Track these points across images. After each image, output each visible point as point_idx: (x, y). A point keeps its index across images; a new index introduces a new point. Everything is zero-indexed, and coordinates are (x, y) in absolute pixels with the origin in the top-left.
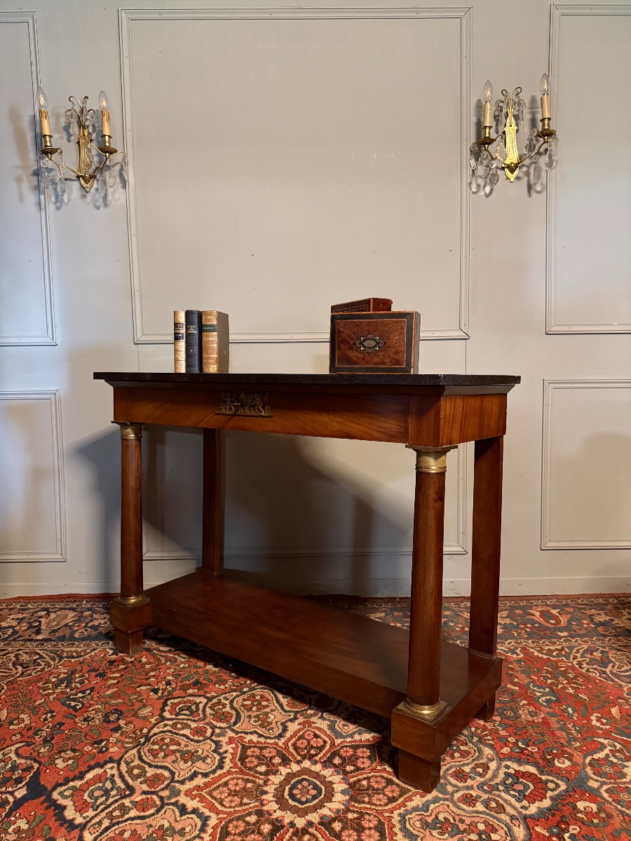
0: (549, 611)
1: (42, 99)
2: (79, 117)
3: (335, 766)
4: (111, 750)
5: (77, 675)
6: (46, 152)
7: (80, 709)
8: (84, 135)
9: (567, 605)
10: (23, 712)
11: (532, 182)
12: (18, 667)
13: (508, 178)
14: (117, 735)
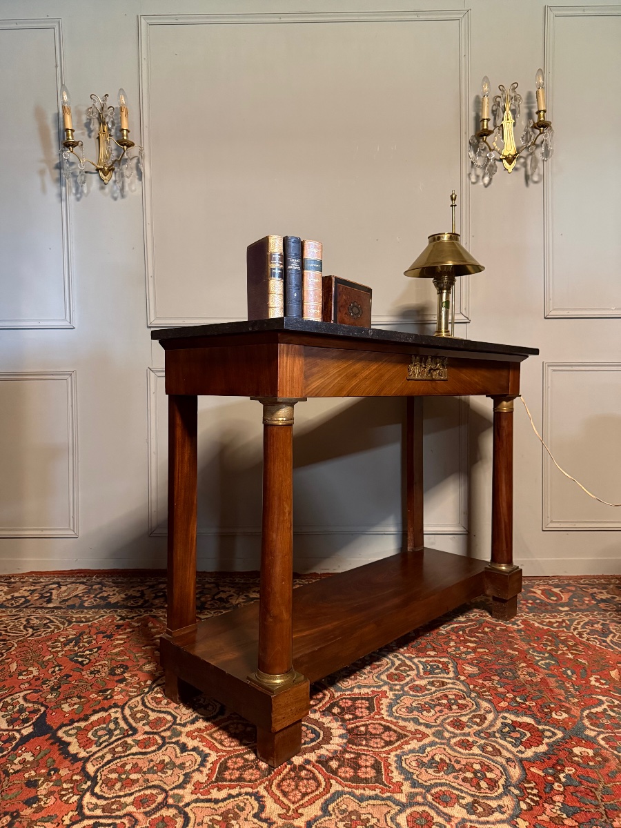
0: (550, 590)
1: (65, 96)
2: (99, 114)
3: (334, 714)
4: (116, 697)
5: (85, 637)
6: (68, 145)
7: (87, 664)
8: (104, 131)
9: (569, 585)
10: (32, 665)
11: (529, 173)
12: (28, 629)
13: (506, 169)
14: (122, 685)
